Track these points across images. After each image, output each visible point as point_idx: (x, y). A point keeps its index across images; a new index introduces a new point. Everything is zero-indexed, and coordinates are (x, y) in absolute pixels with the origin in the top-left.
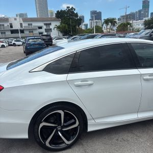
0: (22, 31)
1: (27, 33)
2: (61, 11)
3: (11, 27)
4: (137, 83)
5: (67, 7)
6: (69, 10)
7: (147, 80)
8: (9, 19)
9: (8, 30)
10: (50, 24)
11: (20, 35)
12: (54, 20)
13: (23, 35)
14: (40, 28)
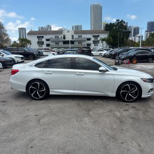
0: (72, 42)
1: (76, 43)
2: (111, 24)
3: (64, 38)
4: (73, 76)
5: (117, 20)
6: (119, 23)
7: (77, 74)
8: (64, 32)
9: (61, 41)
10: (98, 36)
11: (70, 45)
12: (102, 32)
13: (73, 45)
14: (89, 39)
